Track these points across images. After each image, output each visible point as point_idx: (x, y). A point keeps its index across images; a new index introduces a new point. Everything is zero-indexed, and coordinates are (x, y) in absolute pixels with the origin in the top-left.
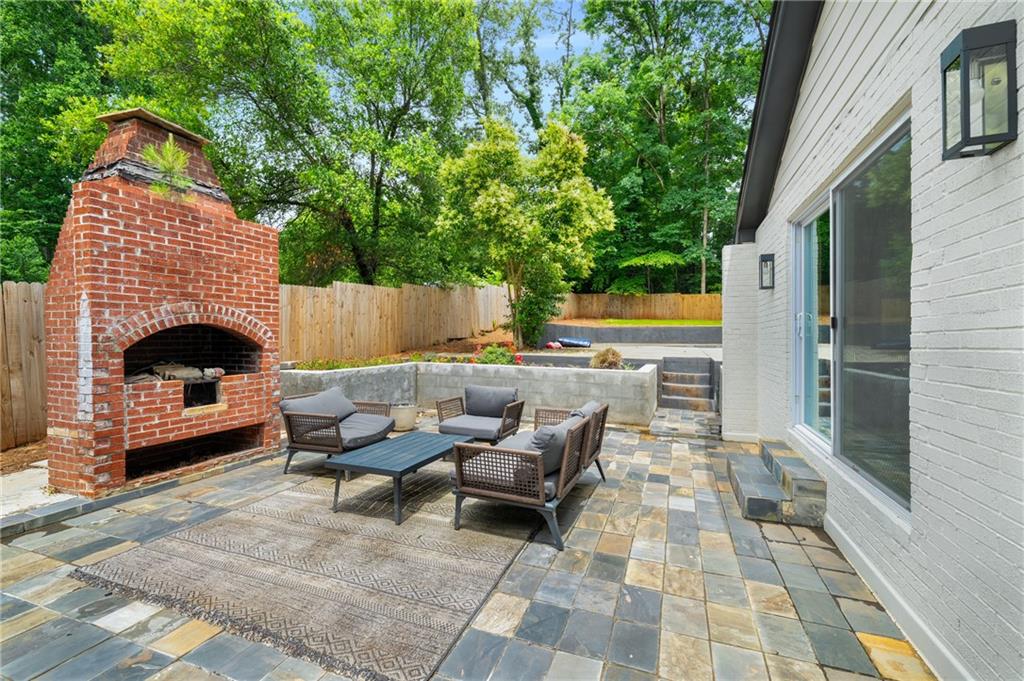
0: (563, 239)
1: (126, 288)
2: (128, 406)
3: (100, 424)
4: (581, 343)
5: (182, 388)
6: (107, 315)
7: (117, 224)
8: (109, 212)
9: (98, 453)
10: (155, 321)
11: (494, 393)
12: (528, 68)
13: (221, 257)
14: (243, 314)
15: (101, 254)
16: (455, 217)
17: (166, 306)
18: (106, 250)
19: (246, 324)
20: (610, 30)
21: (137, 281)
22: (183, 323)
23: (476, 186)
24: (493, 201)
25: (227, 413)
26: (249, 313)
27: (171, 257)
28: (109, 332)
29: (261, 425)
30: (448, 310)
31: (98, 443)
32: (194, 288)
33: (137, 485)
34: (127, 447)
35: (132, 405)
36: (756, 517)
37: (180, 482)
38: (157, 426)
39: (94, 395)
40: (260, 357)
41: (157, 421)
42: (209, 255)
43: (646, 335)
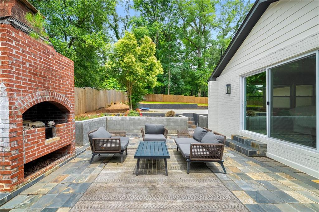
0: (151, 75)
1: (23, 82)
2: (25, 142)
3: (13, 152)
4: (147, 109)
5: (44, 131)
6: (15, 96)
7: (19, 49)
8: (15, 43)
9: (13, 168)
10: (34, 99)
11: (157, 126)
12: (114, 17)
13: (57, 71)
14: (64, 97)
15: (12, 64)
16: (112, 64)
17: (38, 93)
18: (14, 62)
19: (65, 102)
20: (141, 11)
21: (27, 79)
22: (45, 101)
23: (122, 54)
24: (130, 60)
25: (60, 141)
26: (66, 97)
27: (40, 69)
28: (16, 105)
29: (70, 145)
30: (99, 98)
31: (12, 162)
32: (48, 84)
33: (29, 180)
34: (25, 162)
35: (26, 141)
36: (251, 156)
37: (45, 175)
38: (36, 150)
39: (10, 137)
40: (69, 116)
41: (36, 148)
42: (53, 70)
43: (158, 107)
